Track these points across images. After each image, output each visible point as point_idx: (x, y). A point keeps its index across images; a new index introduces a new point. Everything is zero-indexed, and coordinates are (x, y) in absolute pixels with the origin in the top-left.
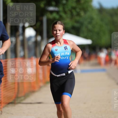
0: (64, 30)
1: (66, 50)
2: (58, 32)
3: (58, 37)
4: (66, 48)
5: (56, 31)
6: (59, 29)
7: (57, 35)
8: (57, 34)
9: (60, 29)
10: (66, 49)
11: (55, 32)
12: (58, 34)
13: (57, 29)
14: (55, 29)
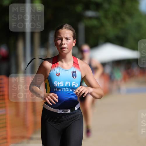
0: (74, 40)
1: (73, 77)
2: (64, 41)
3: (65, 49)
4: (74, 74)
5: (62, 39)
6: (66, 37)
7: (63, 46)
8: (62, 44)
9: (68, 36)
10: (75, 77)
11: (59, 42)
12: (64, 44)
13: (62, 36)
14: (60, 37)
